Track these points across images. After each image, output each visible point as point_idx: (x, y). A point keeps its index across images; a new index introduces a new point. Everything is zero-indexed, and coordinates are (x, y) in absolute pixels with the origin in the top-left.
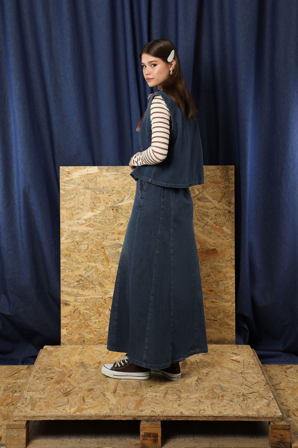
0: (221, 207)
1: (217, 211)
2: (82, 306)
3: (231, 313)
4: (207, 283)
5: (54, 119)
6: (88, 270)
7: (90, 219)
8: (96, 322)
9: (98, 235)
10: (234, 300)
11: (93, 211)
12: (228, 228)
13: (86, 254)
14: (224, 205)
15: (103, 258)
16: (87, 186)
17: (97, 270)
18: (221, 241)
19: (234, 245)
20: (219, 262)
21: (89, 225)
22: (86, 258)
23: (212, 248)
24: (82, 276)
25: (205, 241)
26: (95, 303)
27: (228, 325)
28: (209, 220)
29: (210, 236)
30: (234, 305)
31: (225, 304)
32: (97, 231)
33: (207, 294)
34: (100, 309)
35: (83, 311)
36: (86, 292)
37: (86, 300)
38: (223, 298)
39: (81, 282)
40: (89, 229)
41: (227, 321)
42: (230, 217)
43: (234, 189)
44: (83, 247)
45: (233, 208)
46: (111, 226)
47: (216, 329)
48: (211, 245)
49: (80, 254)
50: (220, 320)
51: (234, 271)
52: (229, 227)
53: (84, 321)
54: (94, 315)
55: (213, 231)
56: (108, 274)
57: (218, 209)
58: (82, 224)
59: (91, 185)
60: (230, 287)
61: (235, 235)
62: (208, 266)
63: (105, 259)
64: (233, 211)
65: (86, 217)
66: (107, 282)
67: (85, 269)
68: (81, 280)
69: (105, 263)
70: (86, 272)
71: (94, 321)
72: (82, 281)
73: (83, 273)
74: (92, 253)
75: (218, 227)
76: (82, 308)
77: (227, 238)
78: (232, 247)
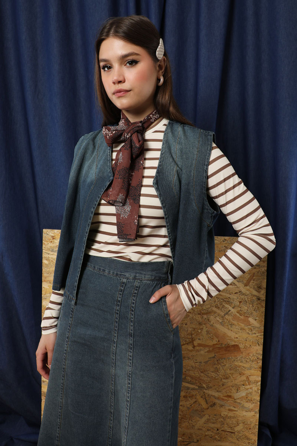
0: (248, 292)
1: (243, 297)
3: (253, 425)
4: (224, 387)
5: (38, 168)
10: (257, 410)
12: (256, 320)
14: (252, 290)
18: (245, 335)
19: (262, 341)
20: (241, 362)
23: (233, 343)
25: (225, 334)
27: (248, 439)
28: (230, 308)
29: (232, 329)
30: (258, 415)
31: (245, 413)
33: (223, 399)
38: (243, 407)
41: (247, 434)
42: (259, 306)
43: (266, 269)
45: (263, 294)
47: (232, 442)
48: (232, 340)
50: (239, 432)
51: (260, 373)
52: (257, 318)
55: (235, 322)
57: (244, 294)
60: (254, 393)
61: (264, 329)
62: (227, 366)
64: (263, 297)
75: (242, 317)
77: (253, 332)
78: (259, 345)
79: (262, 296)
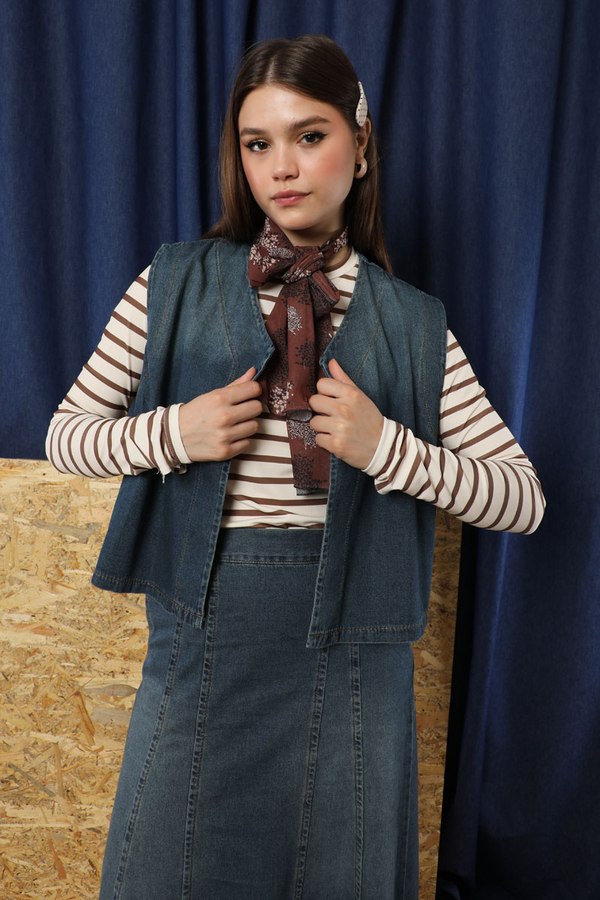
2: (12, 849)
6: (33, 751)
7: (45, 611)
8: (49, 893)
9: (67, 659)
10: (435, 847)
11: (53, 589)
12: (435, 655)
13: (31, 709)
15: (78, 721)
16: (41, 517)
17: (59, 754)
21: (42, 628)
22: (28, 718)
24: (17, 769)
26: (50, 842)
32: (63, 647)
34: (62, 858)
35: (16, 861)
36: (26, 812)
37: (25, 832)
39: (14, 784)
40: (42, 639)
42: (443, 625)
43: (459, 546)
44: (22, 690)
46: (103, 635)
49: (12, 706)
51: (441, 769)
52: (437, 652)
53: (17, 889)
54: (46, 874)
56: (88, 765)
58: (22, 625)
59: (52, 515)
60: (429, 811)
61: (453, 674)
63: (83, 724)
64: (453, 607)
65: (34, 606)
66: (86, 788)
67: (26, 751)
68: (12, 777)
69: (83, 737)
70: (28, 756)
71: (45, 889)
72: (16, 781)
73: (19, 759)
74: (46, 706)
76: (14, 854)
77: (431, 681)
78: (441, 707)
79: (450, 605)
